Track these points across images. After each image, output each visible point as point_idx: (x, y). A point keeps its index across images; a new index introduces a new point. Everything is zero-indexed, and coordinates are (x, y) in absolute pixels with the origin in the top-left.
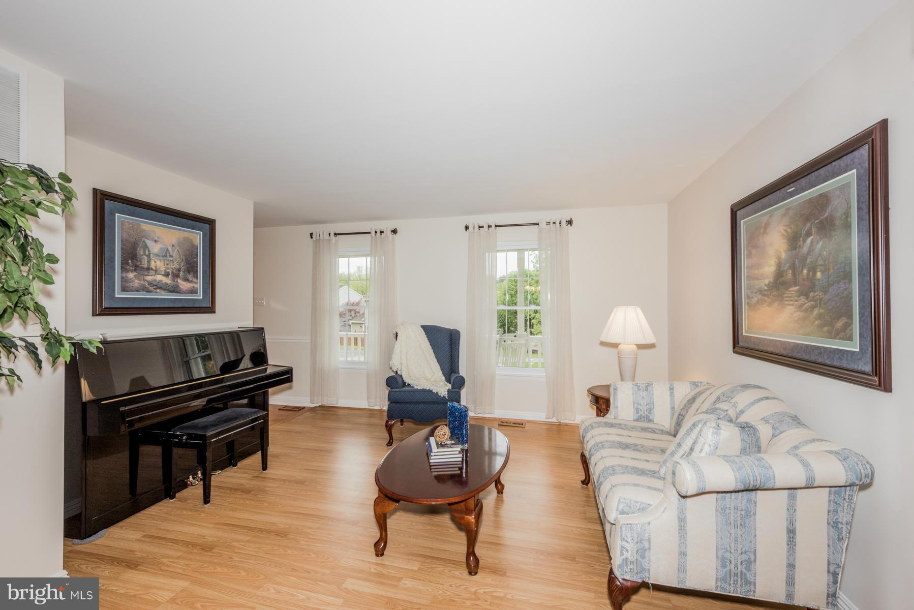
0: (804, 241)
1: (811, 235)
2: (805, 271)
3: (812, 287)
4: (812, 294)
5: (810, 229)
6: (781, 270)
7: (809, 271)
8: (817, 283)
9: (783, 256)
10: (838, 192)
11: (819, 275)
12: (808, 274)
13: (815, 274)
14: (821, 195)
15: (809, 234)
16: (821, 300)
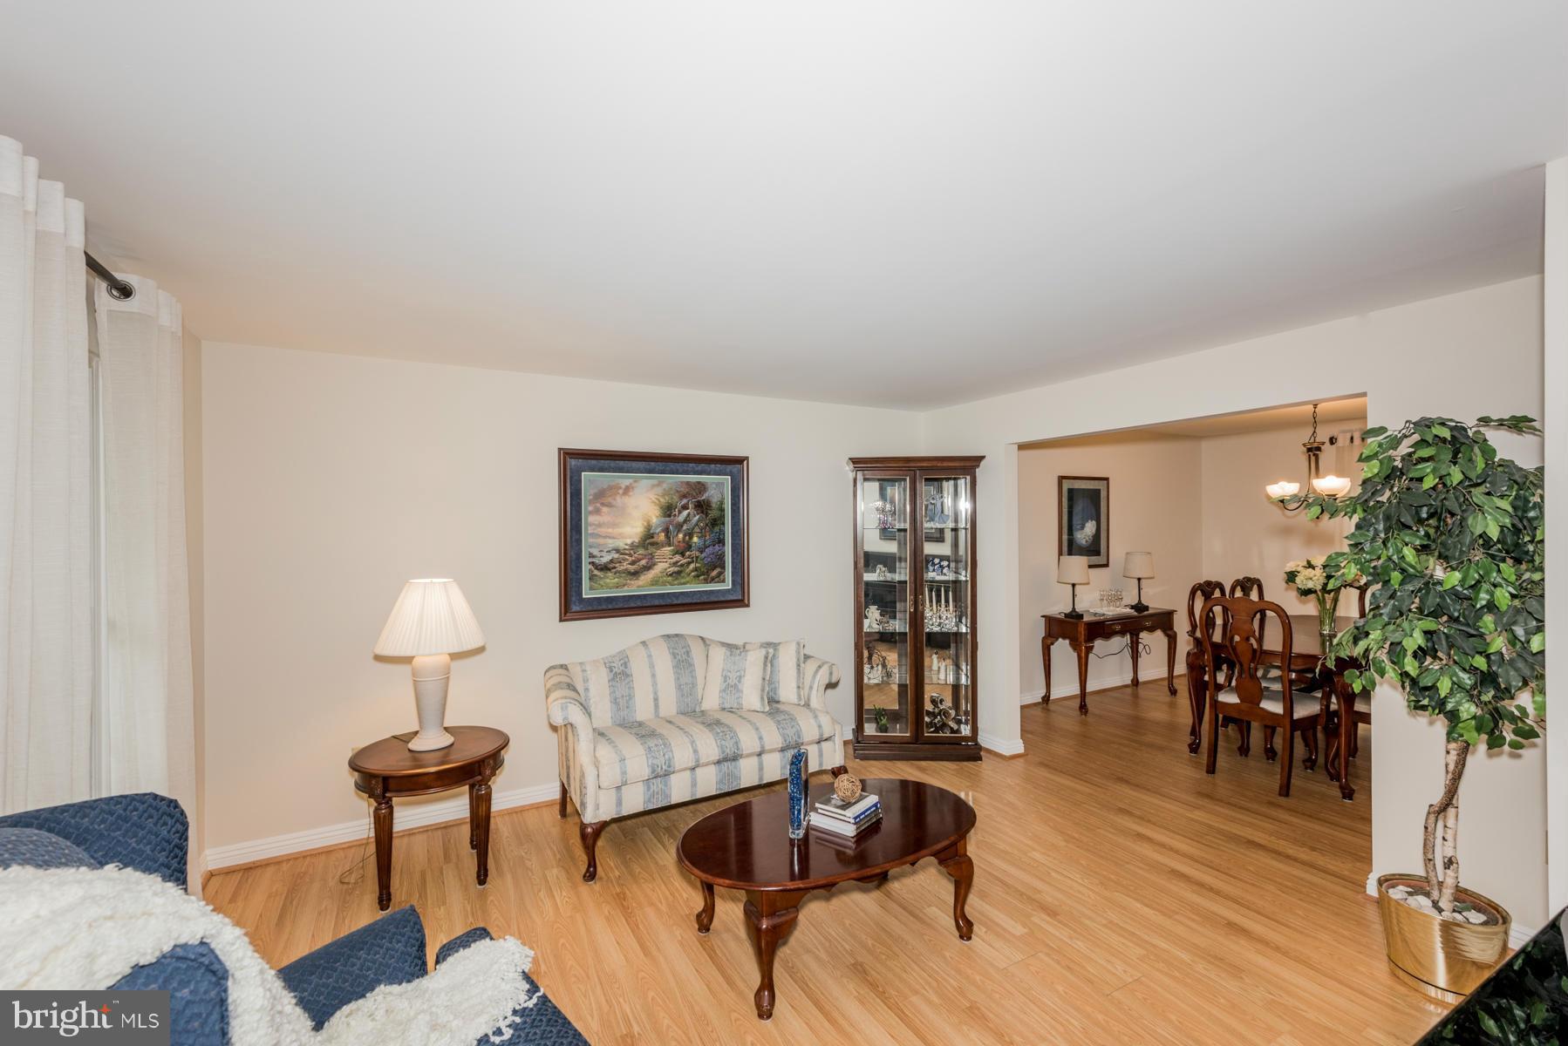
0: (680, 512)
1: (688, 509)
2: (681, 536)
3: (689, 547)
4: (688, 553)
5: (688, 503)
6: (651, 532)
7: (685, 535)
8: (694, 545)
9: (654, 520)
10: (714, 486)
11: (695, 539)
12: (684, 538)
13: (691, 538)
14: (699, 483)
15: (685, 507)
16: (697, 557)
